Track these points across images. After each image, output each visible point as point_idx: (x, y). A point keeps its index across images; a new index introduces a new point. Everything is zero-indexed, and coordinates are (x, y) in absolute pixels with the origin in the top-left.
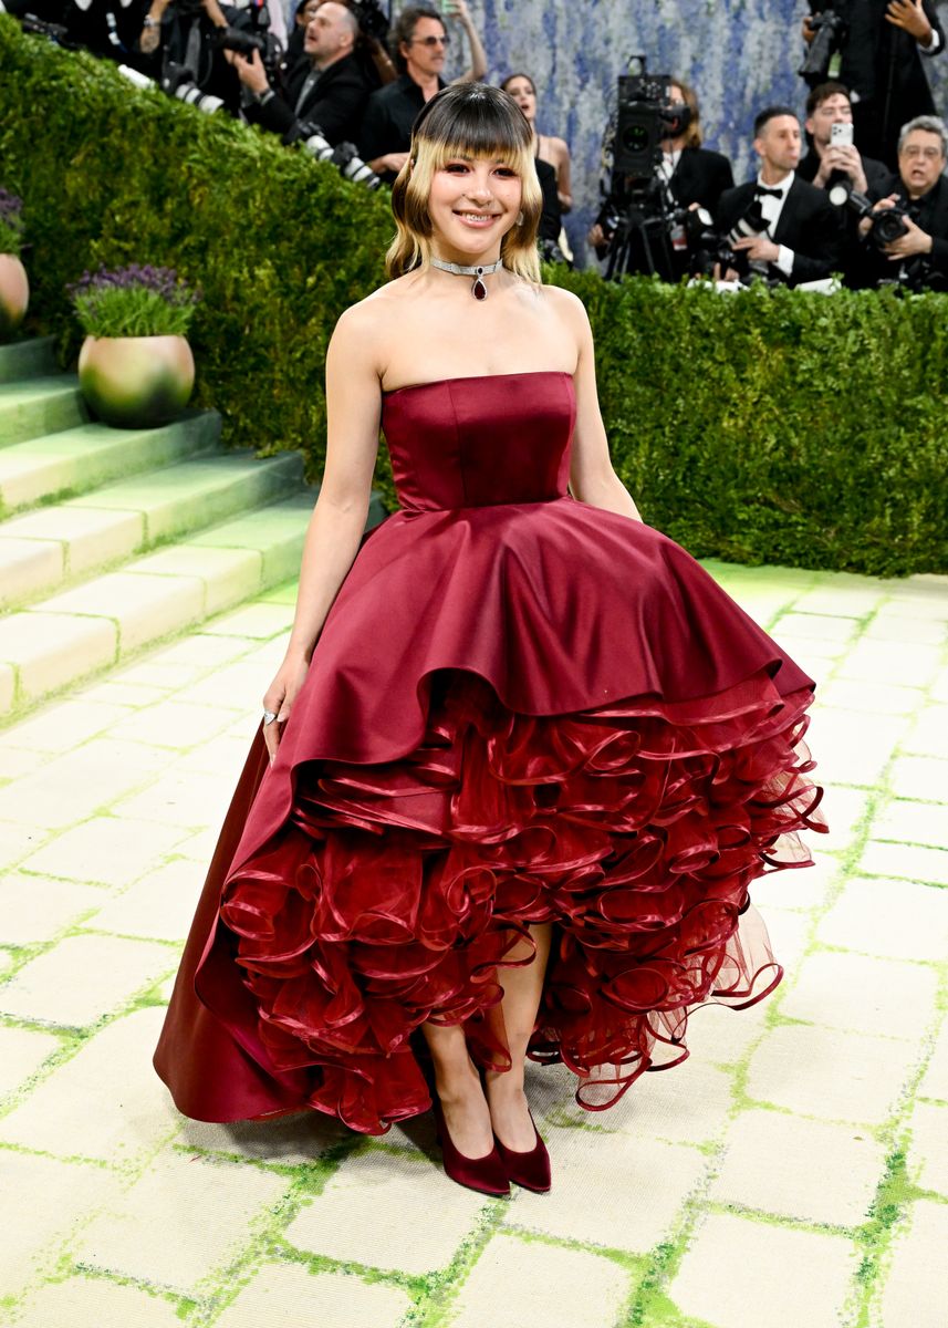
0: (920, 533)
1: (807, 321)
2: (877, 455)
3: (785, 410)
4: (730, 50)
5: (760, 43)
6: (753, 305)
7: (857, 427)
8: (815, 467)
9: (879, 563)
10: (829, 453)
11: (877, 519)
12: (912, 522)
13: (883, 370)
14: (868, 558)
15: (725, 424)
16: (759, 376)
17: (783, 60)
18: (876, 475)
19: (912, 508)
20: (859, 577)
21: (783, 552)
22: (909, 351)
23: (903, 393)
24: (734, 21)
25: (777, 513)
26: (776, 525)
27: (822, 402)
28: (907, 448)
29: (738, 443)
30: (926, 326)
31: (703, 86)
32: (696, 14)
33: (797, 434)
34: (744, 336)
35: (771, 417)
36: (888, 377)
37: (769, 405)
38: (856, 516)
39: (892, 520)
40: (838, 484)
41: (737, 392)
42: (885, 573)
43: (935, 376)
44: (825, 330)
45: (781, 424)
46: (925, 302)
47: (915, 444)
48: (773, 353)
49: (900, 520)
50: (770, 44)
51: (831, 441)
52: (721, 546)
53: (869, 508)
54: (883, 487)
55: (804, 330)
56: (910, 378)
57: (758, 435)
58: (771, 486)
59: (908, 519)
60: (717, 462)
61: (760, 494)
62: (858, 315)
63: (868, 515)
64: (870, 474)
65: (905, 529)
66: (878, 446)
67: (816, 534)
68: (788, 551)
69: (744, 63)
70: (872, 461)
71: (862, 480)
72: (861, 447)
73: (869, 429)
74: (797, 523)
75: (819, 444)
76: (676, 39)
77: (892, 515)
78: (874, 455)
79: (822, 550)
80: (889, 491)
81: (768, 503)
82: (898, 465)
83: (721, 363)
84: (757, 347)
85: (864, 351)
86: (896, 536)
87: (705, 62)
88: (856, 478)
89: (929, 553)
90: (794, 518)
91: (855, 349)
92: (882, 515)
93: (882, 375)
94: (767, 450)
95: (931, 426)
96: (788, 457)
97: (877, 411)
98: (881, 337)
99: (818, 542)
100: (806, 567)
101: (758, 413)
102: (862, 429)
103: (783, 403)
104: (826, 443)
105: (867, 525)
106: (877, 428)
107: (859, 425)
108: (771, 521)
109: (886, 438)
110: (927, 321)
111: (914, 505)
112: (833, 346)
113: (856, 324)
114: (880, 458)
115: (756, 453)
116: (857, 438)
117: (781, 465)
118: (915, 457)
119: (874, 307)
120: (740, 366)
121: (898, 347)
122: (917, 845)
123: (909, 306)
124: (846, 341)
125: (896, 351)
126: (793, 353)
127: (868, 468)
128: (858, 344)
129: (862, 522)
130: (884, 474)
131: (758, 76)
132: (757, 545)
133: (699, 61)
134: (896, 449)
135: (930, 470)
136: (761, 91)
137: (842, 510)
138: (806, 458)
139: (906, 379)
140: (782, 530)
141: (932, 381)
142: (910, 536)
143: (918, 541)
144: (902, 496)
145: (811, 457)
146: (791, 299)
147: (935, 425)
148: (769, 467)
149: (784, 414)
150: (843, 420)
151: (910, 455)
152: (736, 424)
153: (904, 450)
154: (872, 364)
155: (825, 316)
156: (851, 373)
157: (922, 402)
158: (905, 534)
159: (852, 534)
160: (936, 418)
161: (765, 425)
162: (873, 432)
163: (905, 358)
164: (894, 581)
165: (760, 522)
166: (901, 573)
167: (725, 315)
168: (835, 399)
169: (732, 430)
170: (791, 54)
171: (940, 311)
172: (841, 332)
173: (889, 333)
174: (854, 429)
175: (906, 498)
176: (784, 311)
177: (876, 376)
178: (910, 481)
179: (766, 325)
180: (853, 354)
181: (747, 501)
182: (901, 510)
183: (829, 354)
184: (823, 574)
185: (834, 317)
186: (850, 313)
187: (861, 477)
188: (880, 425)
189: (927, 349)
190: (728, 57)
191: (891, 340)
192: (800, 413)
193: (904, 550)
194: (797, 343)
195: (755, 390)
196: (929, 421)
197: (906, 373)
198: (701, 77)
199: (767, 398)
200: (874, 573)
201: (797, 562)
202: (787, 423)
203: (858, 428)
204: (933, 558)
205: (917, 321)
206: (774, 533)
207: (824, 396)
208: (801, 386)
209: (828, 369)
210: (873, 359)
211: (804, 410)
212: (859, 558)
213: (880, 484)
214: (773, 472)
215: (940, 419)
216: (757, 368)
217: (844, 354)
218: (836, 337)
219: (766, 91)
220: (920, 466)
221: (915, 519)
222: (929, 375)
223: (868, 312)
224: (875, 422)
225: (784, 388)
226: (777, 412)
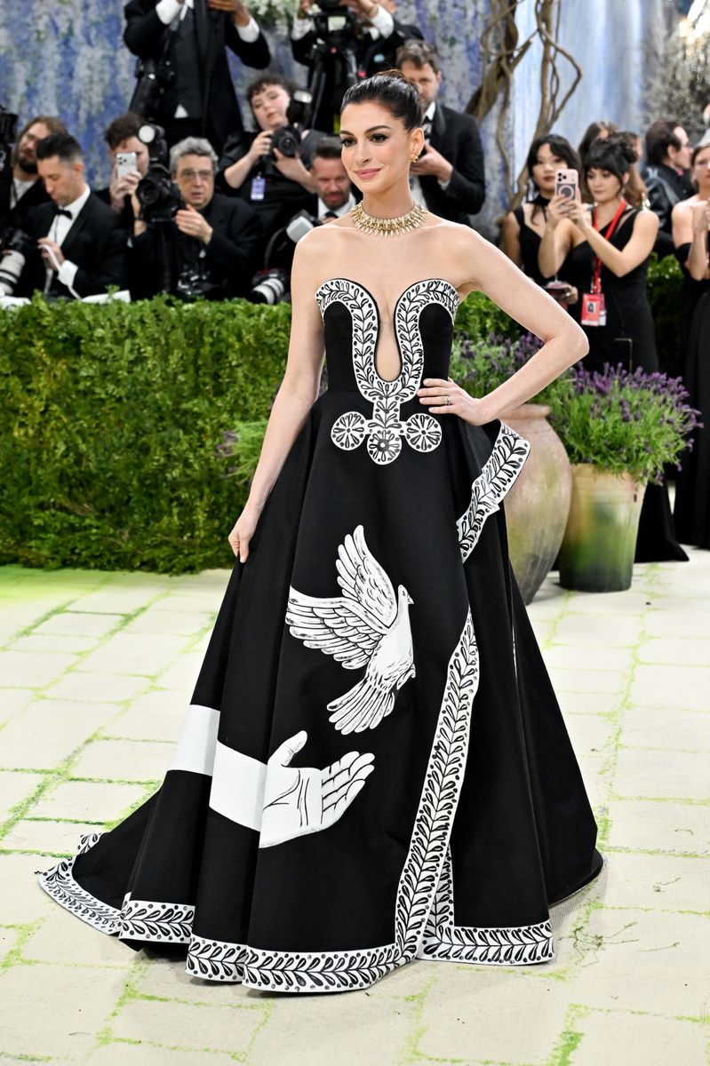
0: (205, 530)
1: (85, 332)
2: (158, 457)
3: (72, 418)
4: (62, 74)
5: (89, 67)
6: (35, 319)
7: (139, 431)
8: (104, 471)
9: (170, 561)
10: (117, 458)
11: (165, 519)
12: (198, 520)
13: (161, 376)
14: (159, 557)
15: (16, 434)
16: (45, 386)
17: (112, 84)
18: (160, 477)
19: (197, 506)
20: (152, 575)
21: (79, 554)
22: (182, 358)
23: (179, 398)
24: (63, 47)
25: (72, 517)
26: (72, 529)
27: (105, 409)
28: (187, 450)
29: (29, 452)
30: (197, 333)
31: (38, 109)
32: (27, 41)
33: (84, 441)
34: (28, 348)
35: (60, 425)
36: (166, 383)
37: (57, 414)
38: (145, 517)
39: (179, 518)
40: (124, 487)
41: (25, 402)
42: (175, 570)
43: (207, 380)
44: (102, 339)
45: (69, 432)
46: (194, 311)
47: (194, 445)
48: (57, 363)
49: (187, 519)
50: (98, 68)
51: (117, 445)
52: (20, 552)
53: (157, 508)
54: (167, 487)
55: (83, 341)
56: (185, 382)
57: (49, 443)
58: (61, 491)
59: (195, 517)
60: (10, 471)
61: (52, 500)
62: (133, 325)
63: (156, 515)
64: (155, 475)
65: (192, 527)
66: (159, 448)
67: (110, 536)
68: (84, 553)
69: (76, 87)
70: (155, 464)
71: (148, 482)
72: (145, 450)
73: (151, 433)
74: (91, 526)
75: (105, 449)
76: (9, 65)
77: (179, 514)
78: (156, 458)
79: (117, 551)
80: (173, 490)
81: (62, 508)
82: (181, 466)
83: (7, 375)
84: (41, 358)
85: (140, 359)
86: (185, 534)
87: (39, 86)
88: (141, 481)
89: (216, 549)
90: (88, 521)
91: (132, 357)
92: (171, 515)
93: (159, 381)
94: (58, 456)
95: (208, 427)
96: (78, 462)
97: (157, 415)
98: (155, 345)
99: (113, 544)
100: (102, 568)
101: (47, 422)
102: (145, 433)
103: (69, 411)
104: (112, 449)
105: (157, 525)
106: (159, 431)
107: (141, 428)
108: (66, 525)
109: (167, 440)
110: (197, 329)
111: (198, 504)
112: (111, 356)
113: (132, 334)
114: (163, 460)
115: (48, 460)
116: (140, 442)
117: (69, 472)
118: (196, 458)
119: (147, 317)
120: (25, 377)
121: (172, 354)
122: (65, 820)
123: (180, 314)
124: (123, 350)
125: (170, 357)
126: (75, 363)
127: (154, 470)
128: (136, 352)
129: (152, 523)
130: (168, 475)
131: (90, 98)
132: (56, 550)
133: (33, 85)
134: (176, 451)
135: (210, 470)
136: (94, 112)
137: (131, 512)
138: (96, 464)
139: (183, 383)
140: (78, 534)
141: (205, 384)
142: (197, 533)
143: (205, 538)
144: (187, 495)
145: (100, 462)
146: (69, 312)
147: (212, 426)
148: (58, 474)
149: (72, 421)
150: (127, 425)
151: (191, 456)
152: (26, 434)
153: (185, 451)
154: (149, 371)
155: (103, 327)
156: (130, 381)
157: (196, 405)
158: (193, 533)
159: (144, 534)
160: (212, 419)
161: (55, 433)
162: (154, 436)
163: (179, 365)
164: (186, 577)
165: (55, 527)
166: (191, 569)
167: (9, 329)
168: (118, 406)
169: (24, 439)
170: (119, 78)
171: (208, 319)
172: (118, 341)
173: (163, 342)
174: (137, 433)
175: (190, 497)
176: (61, 324)
177: (154, 382)
178: (193, 480)
179: (49, 337)
180: (131, 362)
181: (42, 507)
182: (187, 509)
183: (108, 363)
184: (118, 574)
185: (112, 327)
186: (126, 323)
187: (146, 479)
188: (161, 429)
189: (197, 355)
190: (60, 81)
191: (165, 348)
192: (86, 421)
193: (194, 547)
194: (79, 353)
195: (41, 400)
196: (206, 423)
197: (181, 378)
198: (36, 100)
199: (54, 407)
200: (165, 571)
201: (92, 564)
202: (74, 430)
203: (141, 433)
204: (220, 554)
205: (188, 328)
206: (70, 537)
207: (108, 402)
208: (85, 393)
209: (108, 377)
210: (150, 366)
211: (88, 417)
212: (151, 556)
213: (164, 484)
214: (62, 477)
215: (215, 421)
216: (42, 378)
217: (122, 362)
218: (113, 347)
219: (99, 112)
220: (201, 466)
221: (200, 517)
222: (200, 380)
223: (142, 322)
224: (155, 426)
225: (70, 398)
226: (65, 420)
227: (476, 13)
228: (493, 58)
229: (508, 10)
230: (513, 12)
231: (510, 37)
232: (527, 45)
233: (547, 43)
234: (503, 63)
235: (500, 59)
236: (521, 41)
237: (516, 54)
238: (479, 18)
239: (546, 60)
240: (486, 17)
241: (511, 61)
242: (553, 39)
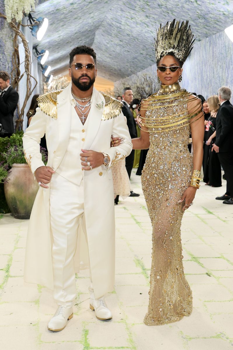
227: (9, 67)
228: (14, 78)
229: (17, 66)
230: (19, 66)
231: (18, 73)
232: (23, 75)
233: (28, 75)
234: (17, 79)
235: (16, 79)
236: (21, 75)
237: (20, 77)
238: (9, 68)
239: (28, 79)
240: (11, 68)
241: (18, 79)
242: (29, 74)
